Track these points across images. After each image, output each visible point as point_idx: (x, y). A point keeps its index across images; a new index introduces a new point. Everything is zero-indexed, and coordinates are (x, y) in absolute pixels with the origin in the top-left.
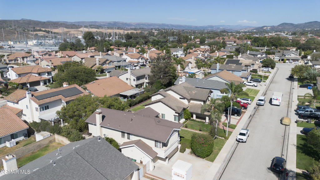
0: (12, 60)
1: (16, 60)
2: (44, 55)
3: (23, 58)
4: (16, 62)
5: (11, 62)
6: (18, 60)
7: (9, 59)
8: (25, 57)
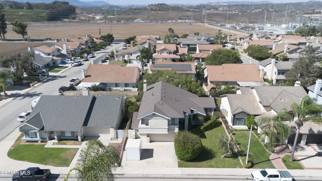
0: (232, 40)
1: (236, 40)
2: (260, 38)
3: (240, 39)
4: (235, 42)
5: (231, 42)
6: (237, 41)
7: (230, 39)
8: (242, 38)
